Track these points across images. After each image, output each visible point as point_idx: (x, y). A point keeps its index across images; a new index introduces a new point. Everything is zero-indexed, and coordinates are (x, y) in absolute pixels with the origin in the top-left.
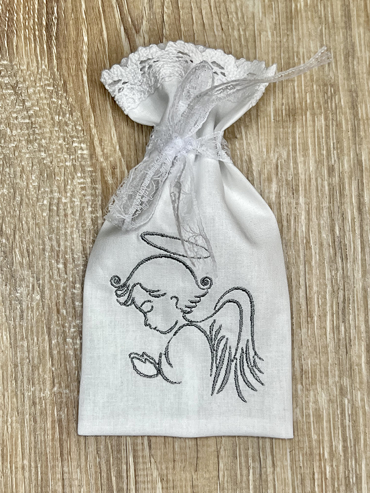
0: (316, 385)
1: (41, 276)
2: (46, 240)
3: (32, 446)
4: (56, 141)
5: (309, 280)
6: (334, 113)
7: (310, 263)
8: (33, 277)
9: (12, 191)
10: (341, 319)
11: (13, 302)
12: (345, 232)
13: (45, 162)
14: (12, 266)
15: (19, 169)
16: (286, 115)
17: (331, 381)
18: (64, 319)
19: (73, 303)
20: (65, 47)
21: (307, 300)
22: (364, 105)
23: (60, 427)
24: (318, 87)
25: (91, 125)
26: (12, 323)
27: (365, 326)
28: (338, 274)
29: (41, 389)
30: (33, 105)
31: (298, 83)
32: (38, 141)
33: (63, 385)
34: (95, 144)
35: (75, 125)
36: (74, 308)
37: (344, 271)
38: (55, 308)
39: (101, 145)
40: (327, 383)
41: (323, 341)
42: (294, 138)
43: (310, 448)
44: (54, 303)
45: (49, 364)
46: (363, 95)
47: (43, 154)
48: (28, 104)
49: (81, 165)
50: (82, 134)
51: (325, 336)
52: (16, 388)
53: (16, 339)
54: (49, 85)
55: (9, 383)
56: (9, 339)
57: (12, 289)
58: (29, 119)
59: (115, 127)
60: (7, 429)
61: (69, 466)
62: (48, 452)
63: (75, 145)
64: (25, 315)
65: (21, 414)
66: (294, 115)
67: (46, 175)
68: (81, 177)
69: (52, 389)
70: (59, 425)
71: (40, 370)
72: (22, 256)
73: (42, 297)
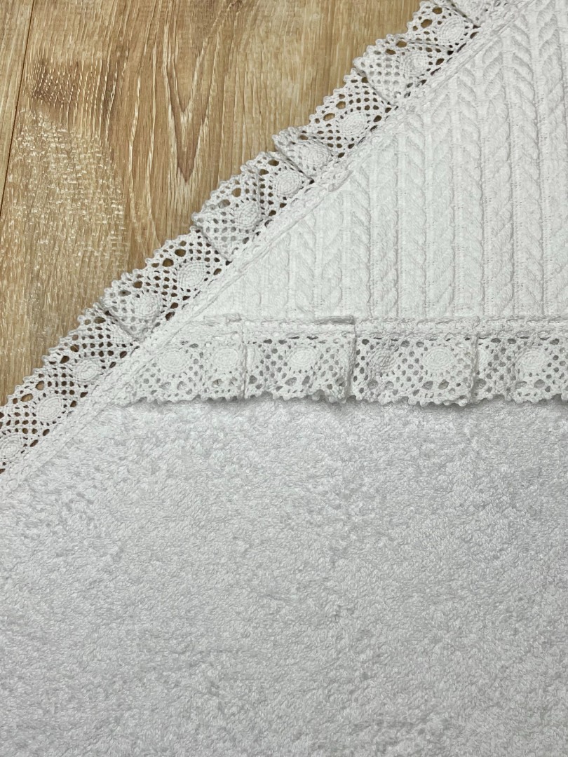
20: (118, 120)
49: (116, 224)
68: (114, 235)
72: (53, 299)
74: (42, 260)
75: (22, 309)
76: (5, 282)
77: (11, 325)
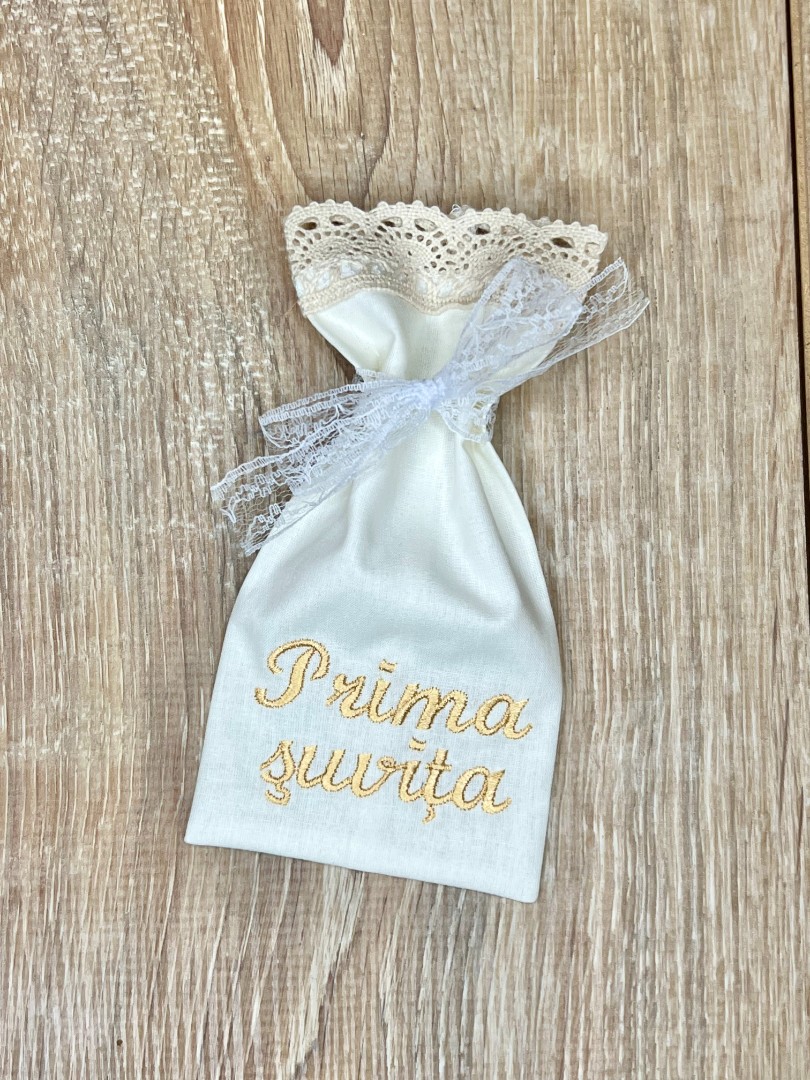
0: (599, 521)
1: (148, 338)
2: (155, 278)
3: (136, 610)
4: (172, 114)
6: (640, 69)
8: (135, 340)
9: (99, 196)
10: (643, 415)
11: (102, 380)
12: (653, 270)
13: (153, 148)
14: (101, 320)
15: (110, 160)
16: (559, 71)
17: (623, 515)
18: (187, 409)
19: (201, 383)
21: (587, 383)
22: (691, 56)
23: (182, 582)
24: (613, 25)
25: (231, 87)
26: (101, 414)
27: (684, 425)
29: (149, 521)
30: (134, 53)
31: (580, 17)
32: (142, 113)
33: (185, 515)
34: (237, 120)
35: (204, 88)
36: (203, 392)
37: (650, 334)
38: (170, 391)
39: (247, 120)
40: (617, 518)
41: (612, 450)
42: (572, 110)
43: (587, 620)
44: (169, 383)
45: (162, 482)
46: (690, 39)
47: (151, 136)
48: (126, 51)
50: (215, 101)
51: (615, 442)
52: (110, 519)
53: (107, 441)
54: (161, 20)
55: (98, 511)
56: (96, 440)
58: (128, 77)
59: (271, 90)
60: (95, 584)
61: (194, 644)
62: (161, 621)
63: (204, 119)
64: (122, 400)
65: (117, 559)
66: (573, 72)
69: (168, 522)
70: (179, 577)
71: (148, 491)
73: (150, 373)
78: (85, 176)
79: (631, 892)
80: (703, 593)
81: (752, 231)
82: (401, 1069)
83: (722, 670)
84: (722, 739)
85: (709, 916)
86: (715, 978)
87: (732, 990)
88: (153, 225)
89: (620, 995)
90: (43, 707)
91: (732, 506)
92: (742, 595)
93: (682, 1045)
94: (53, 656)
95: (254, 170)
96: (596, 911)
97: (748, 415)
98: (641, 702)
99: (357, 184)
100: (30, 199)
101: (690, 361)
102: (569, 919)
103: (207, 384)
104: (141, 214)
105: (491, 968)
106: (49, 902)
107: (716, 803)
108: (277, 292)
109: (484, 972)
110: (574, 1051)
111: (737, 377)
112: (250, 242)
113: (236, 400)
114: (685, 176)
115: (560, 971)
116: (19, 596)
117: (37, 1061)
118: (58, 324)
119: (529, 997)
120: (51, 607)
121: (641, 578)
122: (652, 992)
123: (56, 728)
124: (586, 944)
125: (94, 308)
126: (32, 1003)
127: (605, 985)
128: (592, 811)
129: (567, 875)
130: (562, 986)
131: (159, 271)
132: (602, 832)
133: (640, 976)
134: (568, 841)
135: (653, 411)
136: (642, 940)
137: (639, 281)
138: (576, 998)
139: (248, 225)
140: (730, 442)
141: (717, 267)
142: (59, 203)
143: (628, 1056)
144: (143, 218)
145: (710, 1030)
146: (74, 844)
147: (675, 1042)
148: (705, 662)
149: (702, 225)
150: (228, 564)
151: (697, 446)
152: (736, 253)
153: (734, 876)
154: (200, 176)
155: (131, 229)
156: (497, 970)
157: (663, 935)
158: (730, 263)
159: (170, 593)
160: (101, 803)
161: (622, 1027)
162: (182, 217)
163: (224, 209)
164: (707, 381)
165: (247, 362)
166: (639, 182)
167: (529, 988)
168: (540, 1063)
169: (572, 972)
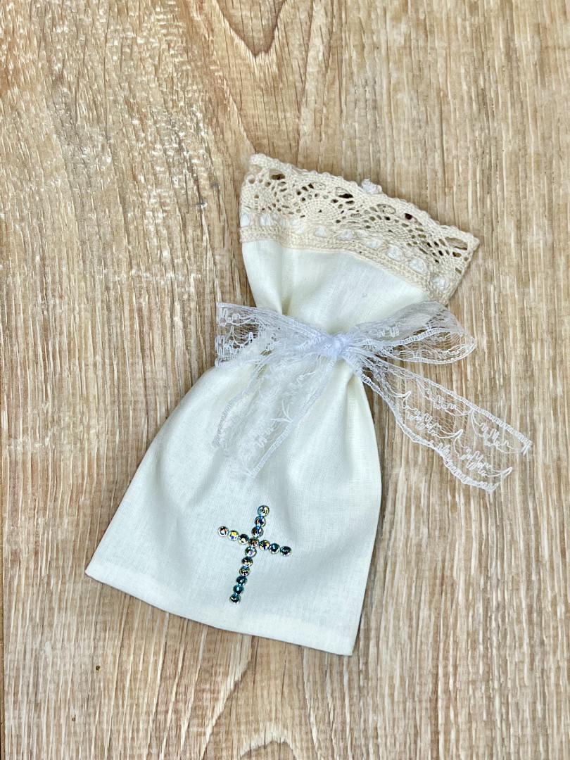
1: (112, 134)
2: (117, 89)
3: (106, 339)
5: (447, 142)
7: (448, 121)
8: (102, 135)
9: (74, 29)
10: (486, 190)
11: (78, 166)
12: (491, 84)
14: (77, 120)
18: (143, 187)
19: (153, 167)
21: (444, 167)
23: (141, 317)
26: (76, 190)
27: (516, 197)
28: (483, 134)
33: (143, 267)
36: (155, 174)
37: (489, 131)
38: (130, 173)
44: (129, 167)
45: (124, 241)
51: (466, 211)
53: (83, 210)
55: (76, 265)
56: (74, 211)
57: (76, 149)
60: (74, 319)
61: (151, 364)
62: (126, 347)
64: (92, 180)
65: (91, 300)
67: (116, 10)
68: (161, 13)
69: (129, 272)
70: (139, 314)
71: (114, 248)
72: (89, 109)
73: (114, 160)
74: (64, 56)
75: (48, 125)
76: (16, 90)
77: (35, 149)
78: (63, 14)
79: (485, 545)
80: (533, 322)
81: (561, 56)
82: (315, 683)
83: (549, 379)
84: (550, 430)
85: (544, 562)
86: (550, 609)
87: (563, 617)
88: (115, 50)
89: (479, 623)
90: (36, 412)
91: (553, 257)
92: (562, 323)
93: (527, 660)
94: (43, 374)
95: (191, 10)
96: (459, 560)
97: (563, 190)
98: (489, 404)
99: (268, 20)
100: (21, 31)
101: (520, 150)
102: (440, 565)
103: (158, 169)
104: (106, 42)
105: (382, 605)
106: (42, 560)
107: (547, 478)
108: (210, 99)
109: (376, 607)
110: (446, 667)
111: (554, 161)
112: (189, 62)
113: (180, 180)
114: (511, 16)
115: (433, 606)
116: (16, 328)
117: (34, 684)
118: (43, 124)
119: (411, 626)
120: (41, 337)
121: (487, 311)
122: (503, 621)
123: (46, 428)
124: (452, 585)
125: (71, 111)
126: (30, 638)
127: (468, 616)
128: (455, 486)
129: (437, 533)
130: (435, 617)
131: (120, 84)
132: (463, 501)
133: (494, 609)
134: (437, 508)
135: (493, 187)
136: (494, 581)
137: (480, 92)
138: (446, 626)
139: (186, 50)
140: (550, 209)
141: (537, 82)
142: (44, 34)
143: (487, 669)
144: (108, 45)
145: (548, 648)
146: (61, 516)
147: (521, 659)
148: (536, 373)
149: (526, 51)
150: (176, 304)
151: (527, 213)
152: (550, 72)
153: (562, 532)
154: (151, 14)
155: (98, 53)
156: (386, 606)
157: (511, 577)
158: (546, 79)
159: (132, 326)
160: (82, 484)
161: (481, 647)
162: (137, 44)
163: (169, 38)
164: (533, 166)
165: (188, 152)
166: (479, 20)
167: (411, 619)
168: (421, 676)
169: (443, 607)
